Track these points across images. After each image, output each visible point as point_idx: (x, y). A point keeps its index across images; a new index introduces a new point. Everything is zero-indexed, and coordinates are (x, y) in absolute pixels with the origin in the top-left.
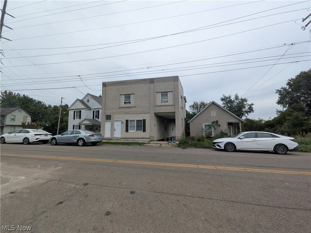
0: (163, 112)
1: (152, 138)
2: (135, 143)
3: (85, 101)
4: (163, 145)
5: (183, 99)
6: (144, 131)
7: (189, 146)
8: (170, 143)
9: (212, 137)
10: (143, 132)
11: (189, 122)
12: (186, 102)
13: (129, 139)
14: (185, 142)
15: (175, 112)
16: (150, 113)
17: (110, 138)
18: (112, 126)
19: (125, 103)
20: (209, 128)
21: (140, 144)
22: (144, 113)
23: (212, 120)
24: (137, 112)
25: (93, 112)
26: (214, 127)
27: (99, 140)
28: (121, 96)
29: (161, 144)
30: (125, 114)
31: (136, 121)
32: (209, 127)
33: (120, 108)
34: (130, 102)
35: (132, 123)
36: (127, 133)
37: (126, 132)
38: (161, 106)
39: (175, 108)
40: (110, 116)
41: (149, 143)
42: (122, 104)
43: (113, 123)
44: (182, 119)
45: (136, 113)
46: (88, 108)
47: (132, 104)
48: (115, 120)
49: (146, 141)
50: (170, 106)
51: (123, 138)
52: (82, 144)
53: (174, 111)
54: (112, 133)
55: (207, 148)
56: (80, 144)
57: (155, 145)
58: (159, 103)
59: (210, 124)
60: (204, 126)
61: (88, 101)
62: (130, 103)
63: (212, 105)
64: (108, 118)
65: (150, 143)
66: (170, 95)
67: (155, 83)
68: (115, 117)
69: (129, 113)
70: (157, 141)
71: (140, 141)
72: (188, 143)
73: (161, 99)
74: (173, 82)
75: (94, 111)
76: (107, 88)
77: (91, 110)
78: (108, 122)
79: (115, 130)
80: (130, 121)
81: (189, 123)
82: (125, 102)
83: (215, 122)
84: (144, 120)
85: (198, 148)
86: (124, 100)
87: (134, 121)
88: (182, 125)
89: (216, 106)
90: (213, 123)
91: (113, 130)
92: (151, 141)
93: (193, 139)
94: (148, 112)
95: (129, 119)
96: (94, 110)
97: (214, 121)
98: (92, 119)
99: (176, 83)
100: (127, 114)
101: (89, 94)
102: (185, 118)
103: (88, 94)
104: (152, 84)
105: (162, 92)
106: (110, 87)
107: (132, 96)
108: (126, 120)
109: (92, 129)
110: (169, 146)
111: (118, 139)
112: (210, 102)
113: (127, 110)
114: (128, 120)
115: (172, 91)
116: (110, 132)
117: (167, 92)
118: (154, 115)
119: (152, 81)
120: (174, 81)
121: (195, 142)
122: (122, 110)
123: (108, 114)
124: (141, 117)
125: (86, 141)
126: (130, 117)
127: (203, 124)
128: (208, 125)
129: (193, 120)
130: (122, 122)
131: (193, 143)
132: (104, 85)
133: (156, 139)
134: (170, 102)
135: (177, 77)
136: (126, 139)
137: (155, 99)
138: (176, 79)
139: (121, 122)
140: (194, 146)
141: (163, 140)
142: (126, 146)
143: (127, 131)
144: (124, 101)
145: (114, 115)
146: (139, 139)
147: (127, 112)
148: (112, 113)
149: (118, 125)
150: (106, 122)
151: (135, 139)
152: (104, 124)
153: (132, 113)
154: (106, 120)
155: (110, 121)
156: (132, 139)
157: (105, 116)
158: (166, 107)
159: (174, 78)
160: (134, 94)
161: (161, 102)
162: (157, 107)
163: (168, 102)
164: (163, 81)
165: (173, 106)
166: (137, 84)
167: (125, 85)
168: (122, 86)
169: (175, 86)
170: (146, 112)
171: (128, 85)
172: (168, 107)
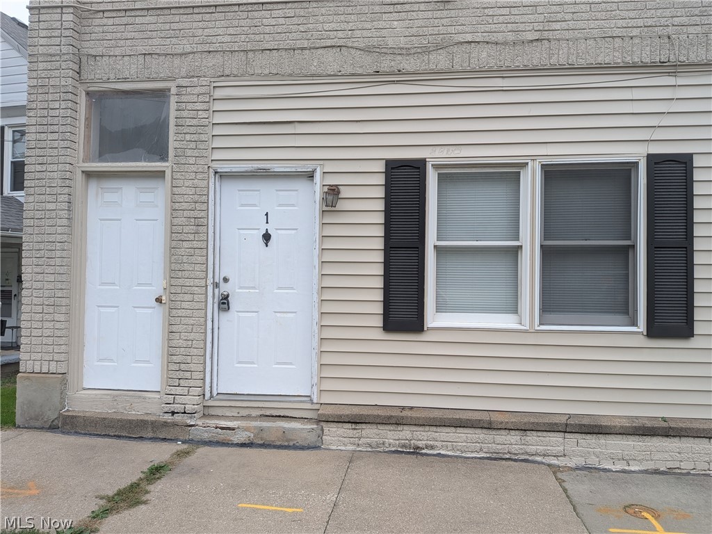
6: (672, 319)
10: (655, 331)
13: (446, 433)
17: (152, 409)
18: (188, 239)
24: (561, 56)
31: (531, 187)
36: (403, 343)
37: (391, 324)
43: (202, 201)
45: (536, 56)
48: (229, 157)
51: (357, 420)
54: (185, 347)
68: (211, 118)
69: (440, 60)
71: (621, 469)
78: (129, 193)
79: (224, 303)
80: (442, 179)
84: (673, 174)
87: (508, 175)
91: (195, 295)
95: (433, 157)
100: (399, 76)
108: (393, 168)
111: (271, 425)
114: (421, 166)
116: (151, 322)
130: (333, 193)
136: (392, 437)
139: (308, 197)
145: (219, 93)
146: (602, 440)
147: (406, 52)
148: (177, 61)
149: (267, 237)
150: (93, 186)
151: (532, 437)
152: (64, 214)
153: (484, 56)
154: (101, 161)
155: (160, 175)
156: (480, 435)
157: (82, 100)
170: (698, 54)
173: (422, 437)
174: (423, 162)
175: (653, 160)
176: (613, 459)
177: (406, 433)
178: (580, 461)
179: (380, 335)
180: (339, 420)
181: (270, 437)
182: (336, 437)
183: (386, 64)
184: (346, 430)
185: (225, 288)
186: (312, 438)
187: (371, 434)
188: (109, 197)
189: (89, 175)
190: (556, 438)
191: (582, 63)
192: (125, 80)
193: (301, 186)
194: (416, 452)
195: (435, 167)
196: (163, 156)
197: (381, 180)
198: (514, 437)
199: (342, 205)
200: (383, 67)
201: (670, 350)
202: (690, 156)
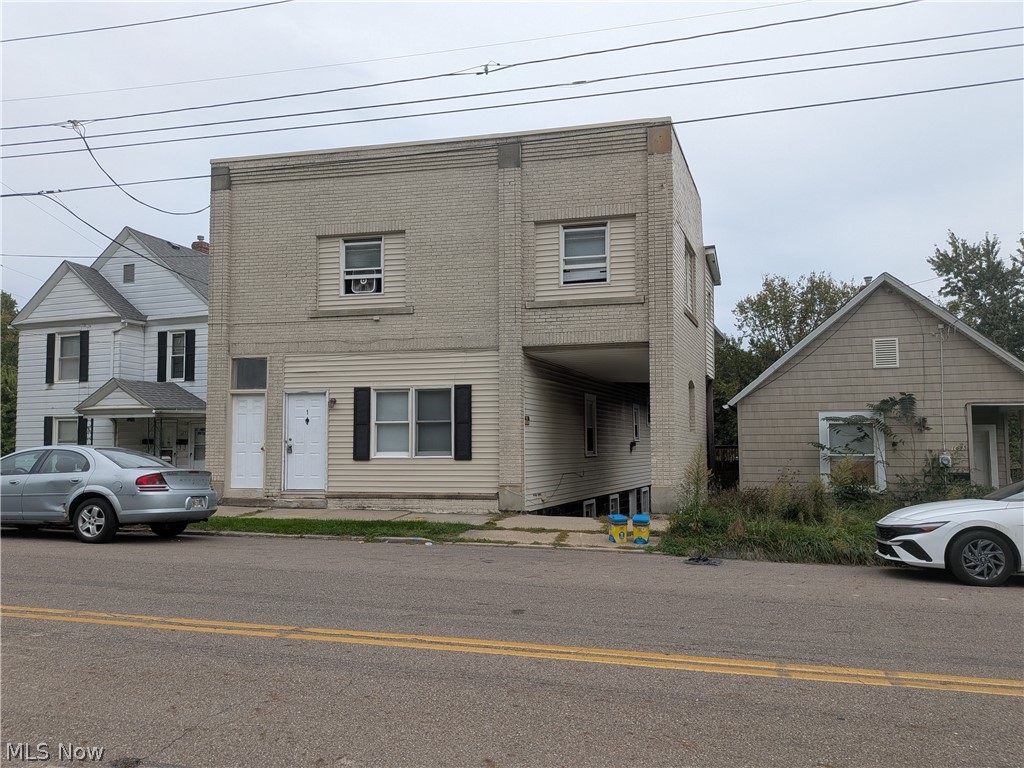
0: (573, 340)
1: (507, 499)
2: (411, 526)
3: (113, 273)
4: (572, 541)
5: (700, 264)
6: (464, 452)
7: (732, 548)
8: (615, 530)
9: (875, 497)
10: (458, 457)
11: (732, 402)
12: (716, 281)
13: (375, 501)
14: (707, 526)
15: (646, 344)
16: (497, 349)
17: (260, 496)
18: (274, 422)
19: (348, 290)
20: (858, 440)
21: (437, 532)
22: (465, 349)
23: (874, 389)
24: (422, 345)
25: (155, 341)
26: (886, 431)
27: (197, 508)
28: (326, 245)
29: (564, 534)
30: (351, 353)
31: (412, 398)
32: (860, 431)
33: (317, 317)
34: (379, 281)
35: (393, 404)
36: (362, 465)
37: (356, 458)
38: (563, 305)
39: (648, 318)
40: (262, 362)
41: (490, 526)
42: (334, 296)
43: (279, 406)
44: (691, 386)
45: (412, 345)
46: (131, 317)
47: (390, 296)
48: (290, 387)
49: (475, 513)
50: (618, 308)
51: (340, 497)
52: (99, 527)
53: (643, 339)
54: (273, 469)
55: (840, 563)
56: (88, 530)
57: (525, 540)
58: (550, 287)
59: (867, 414)
60: (824, 426)
61: (129, 273)
62: (379, 289)
63: (882, 298)
64: (250, 374)
65: (499, 524)
66: (618, 238)
67: (528, 167)
68: (286, 371)
69: (375, 346)
70: (540, 512)
71: (440, 513)
72: (723, 529)
73: (563, 267)
74: (640, 156)
75: (162, 336)
76: (244, 193)
77: (144, 328)
78: (250, 403)
79: (290, 449)
80: (380, 394)
81: (734, 409)
82: (348, 283)
83: (896, 403)
84: (464, 393)
85: (789, 561)
86: (343, 268)
87: (404, 393)
88: (692, 417)
89: (901, 306)
90: (885, 406)
91: (277, 446)
92: (506, 513)
93: (756, 504)
94: (484, 344)
95: (373, 386)
96: (163, 329)
97: (886, 398)
98: (154, 379)
99: (656, 161)
100: (360, 353)
101: (137, 233)
102: (709, 381)
103: (128, 232)
104: (511, 174)
105: (567, 224)
106: (253, 191)
107: (387, 247)
108: (357, 390)
109: (152, 442)
110: (611, 547)
111: (307, 500)
112: (868, 279)
113: (359, 330)
115: (633, 216)
116: (258, 459)
117: (601, 222)
118: (519, 360)
119: (509, 150)
120: (648, 152)
121: (766, 525)
122: (332, 329)
123: (250, 352)
124: (442, 375)
125: (123, 512)
126: (377, 375)
127: (822, 415)
128: (849, 422)
129: (758, 388)
130: (333, 402)
131: (758, 532)
132: (224, 176)
133: (531, 502)
134: (621, 284)
135: (666, 125)
136: (354, 503)
137: (525, 264)
138: (656, 137)
139: (324, 402)
140: (764, 545)
141: (572, 509)
142: (356, 546)
143: (361, 452)
144: (343, 277)
145: (287, 360)
146: (434, 501)
147: (362, 343)
148: (270, 346)
149: (307, 420)
150: (235, 399)
151: (408, 501)
152: (223, 412)
153: (392, 345)
154: (238, 388)
155: (263, 395)
156: (388, 501)
157: (231, 362)
158: (595, 310)
159: (644, 135)
160: (403, 232)
161: (565, 283)
162: (539, 312)
163: (605, 280)
164: (580, 150)
165: (634, 307)
166: (421, 174)
167: (345, 180)
168: (327, 181)
169: (654, 184)
170: (474, 344)
171: (366, 178)
172: (605, 310)
173: (366, 502)
174: (369, 389)
175: (457, 387)
176: (437, 509)
177: (360, 501)
178: (425, 510)
179: (352, 462)
180: (334, 497)
181: (305, 505)
182: (332, 503)
183: (354, 348)
184: (336, 501)
185: (290, 443)
186: (323, 505)
187: (346, 502)
188: (241, 405)
189: (233, 395)
190: (416, 501)
191: (429, 348)
193: (321, 398)
194: (364, 508)
195: (375, 390)
196: (264, 387)
197: (352, 396)
198: (401, 501)
199: (336, 407)
200: (353, 349)
201: (463, 465)
202: (470, 386)
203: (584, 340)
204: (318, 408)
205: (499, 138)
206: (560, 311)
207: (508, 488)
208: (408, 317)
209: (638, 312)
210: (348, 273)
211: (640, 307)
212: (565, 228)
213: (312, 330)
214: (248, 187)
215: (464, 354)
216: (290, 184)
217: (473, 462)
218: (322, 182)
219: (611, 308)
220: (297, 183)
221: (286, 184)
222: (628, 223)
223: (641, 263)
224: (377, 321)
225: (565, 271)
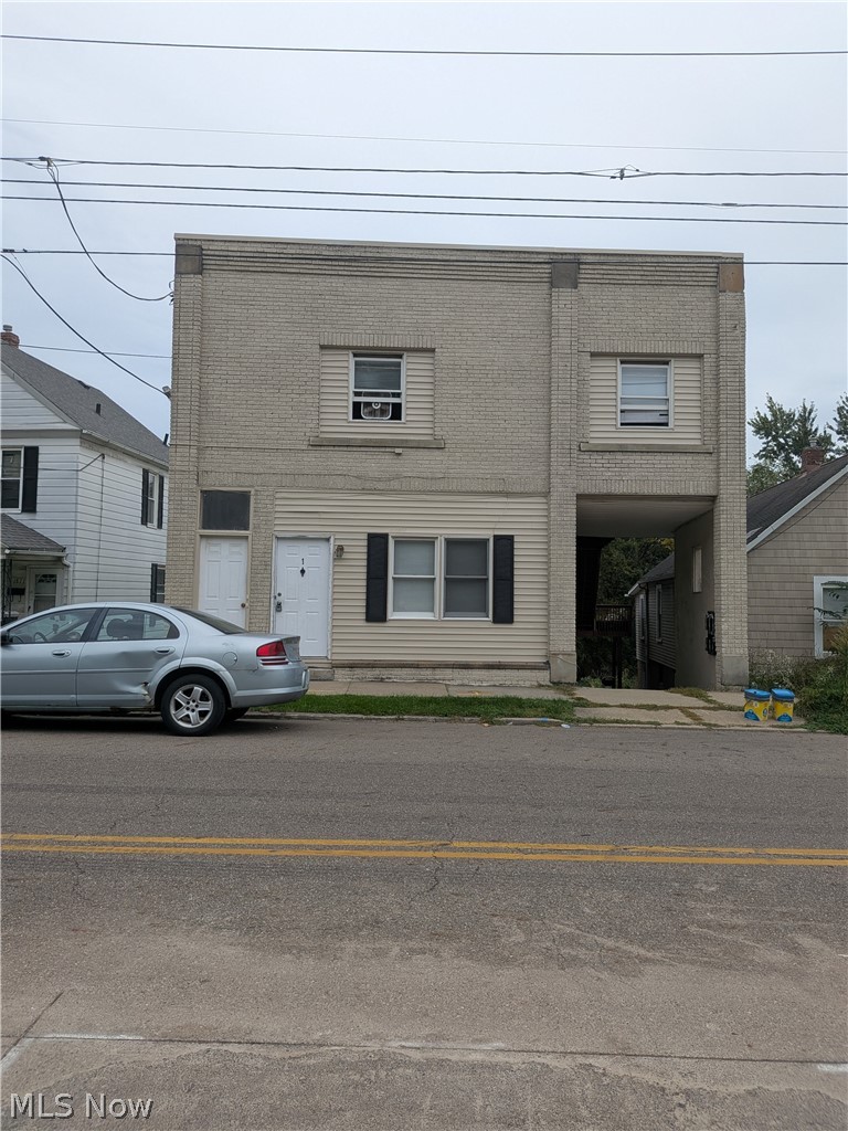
0: (634, 489)
6: (504, 614)
10: (495, 621)
15: (716, 498)
16: (547, 494)
19: (357, 415)
22: (507, 494)
24: (454, 486)
28: (330, 358)
30: (364, 491)
31: (440, 547)
33: (319, 445)
34: (397, 406)
35: (416, 555)
36: (376, 628)
37: (370, 618)
38: (620, 450)
39: (717, 470)
40: (243, 498)
42: (340, 423)
43: (269, 552)
45: (442, 485)
47: (414, 423)
48: (280, 530)
50: (684, 457)
51: (352, 666)
53: (711, 492)
56: (187, 719)
58: (606, 427)
60: (818, 590)
62: (397, 417)
64: (227, 511)
66: (682, 380)
67: (584, 289)
68: (274, 509)
69: (395, 484)
71: (478, 685)
73: (620, 406)
74: (710, 292)
76: (218, 282)
78: (225, 547)
79: (279, 607)
80: (397, 543)
82: (357, 406)
84: (505, 545)
86: (352, 389)
87: (429, 542)
91: (264, 603)
92: (560, 685)
94: (531, 488)
95: (392, 532)
99: (727, 299)
100: (374, 491)
104: (565, 296)
105: (625, 358)
106: (233, 280)
107: (408, 365)
108: (372, 538)
113: (375, 464)
114: (385, 536)
115: (700, 356)
117: (663, 359)
118: (573, 508)
119: (565, 269)
120: (718, 288)
122: (340, 460)
123: (226, 482)
124: (480, 522)
125: (238, 694)
126: (398, 519)
127: (817, 579)
130: (340, 549)
132: (193, 256)
134: (683, 431)
135: (738, 262)
136: (370, 674)
137: (581, 399)
138: (724, 274)
139: (327, 550)
143: (376, 611)
144: (351, 398)
145: (278, 495)
146: (470, 671)
147: (380, 480)
148: (255, 477)
149: (303, 572)
150: (204, 543)
151: (438, 671)
152: (191, 558)
153: (416, 484)
154: (209, 528)
155: (247, 537)
156: (414, 671)
157: (199, 495)
158: (658, 457)
159: (716, 270)
160: (433, 350)
161: (622, 424)
162: (595, 456)
163: (666, 424)
164: (644, 278)
165: (702, 457)
166: (454, 284)
167: (359, 281)
168: (334, 279)
169: (726, 324)
170: (517, 488)
171: (385, 281)
172: (671, 458)
173: (385, 673)
174: (386, 536)
175: (497, 538)
176: (475, 680)
177: (377, 672)
178: (460, 682)
179: (365, 623)
180: (343, 666)
182: (339, 673)
184: (346, 671)
185: (280, 599)
186: (329, 676)
187: (359, 672)
188: (213, 549)
189: (202, 536)
190: (449, 671)
191: (463, 490)
192: (225, 486)
193: (323, 545)
194: (382, 680)
195: (393, 537)
196: (247, 528)
197: (365, 543)
198: (429, 672)
199: (344, 556)
200: (368, 487)
201: (503, 629)
202: (513, 536)
203: (646, 491)
204: (318, 558)
205: (554, 253)
206: (619, 456)
207: (561, 657)
208: (437, 452)
209: (706, 463)
210: (357, 394)
211: (708, 457)
212: (622, 362)
213: (313, 460)
214: (225, 274)
215: (505, 500)
216: (287, 277)
217: (514, 626)
218: (329, 279)
219: (677, 457)
220: (294, 277)
221: (279, 276)
222: (695, 364)
223: (709, 409)
224: (399, 454)
225: (622, 411)
